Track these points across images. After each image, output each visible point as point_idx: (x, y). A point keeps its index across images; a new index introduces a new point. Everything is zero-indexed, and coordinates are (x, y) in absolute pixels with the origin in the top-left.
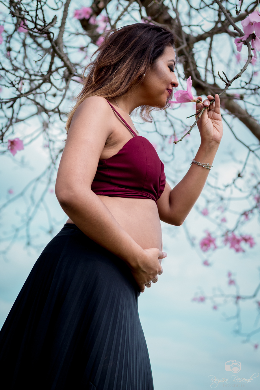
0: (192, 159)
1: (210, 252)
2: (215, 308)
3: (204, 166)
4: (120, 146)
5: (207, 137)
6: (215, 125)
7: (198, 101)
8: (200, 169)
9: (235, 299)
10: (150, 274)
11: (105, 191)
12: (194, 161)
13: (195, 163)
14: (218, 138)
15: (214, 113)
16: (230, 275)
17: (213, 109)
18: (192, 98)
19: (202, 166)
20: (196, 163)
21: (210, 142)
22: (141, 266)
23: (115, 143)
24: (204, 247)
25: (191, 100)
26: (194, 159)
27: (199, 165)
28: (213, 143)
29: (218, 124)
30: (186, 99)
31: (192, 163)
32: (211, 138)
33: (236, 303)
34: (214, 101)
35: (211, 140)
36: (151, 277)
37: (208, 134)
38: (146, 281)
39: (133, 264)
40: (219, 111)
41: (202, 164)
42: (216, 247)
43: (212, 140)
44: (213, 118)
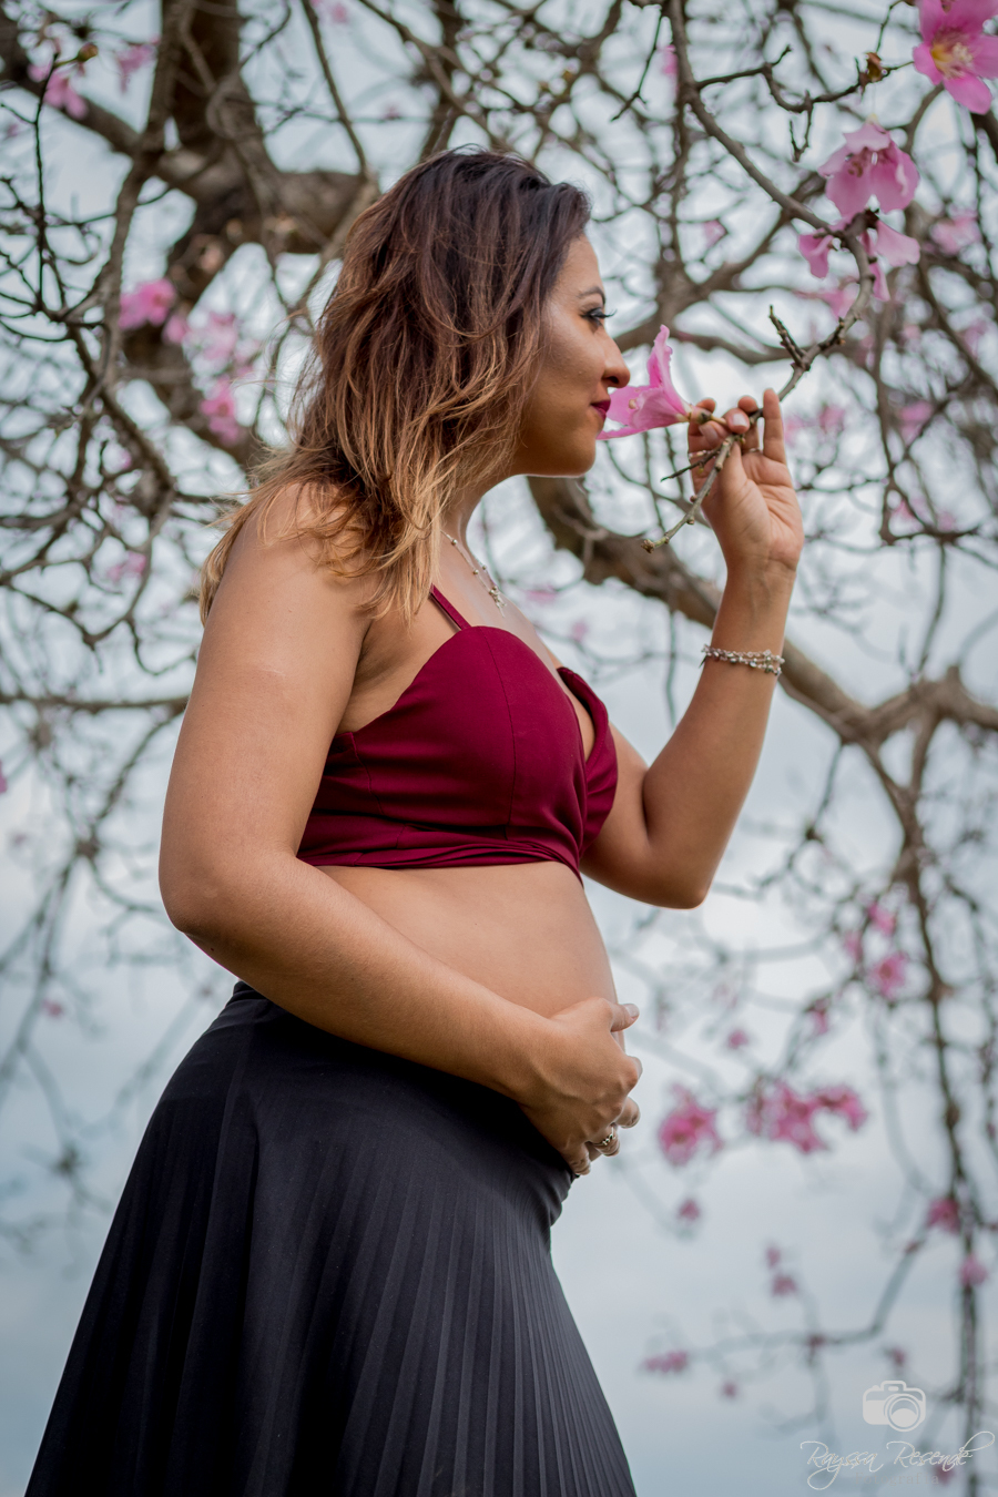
0: (702, 647)
1: (698, 1165)
2: (730, 1391)
3: (757, 663)
4: (405, 676)
5: (751, 549)
6: (776, 504)
7: (703, 415)
8: (739, 675)
9: (807, 1350)
10: (596, 1102)
11: (365, 851)
12: (711, 652)
13: (717, 659)
14: (790, 550)
15: (762, 462)
16: (773, 1257)
17: (756, 444)
18: (679, 409)
19: (749, 666)
20: (723, 655)
21: (767, 568)
22: (553, 1080)
23: (386, 666)
24: (677, 1148)
25: (679, 416)
26: (709, 644)
27: (733, 664)
28: (776, 569)
29: (783, 498)
30: (660, 414)
31: (707, 660)
32: (767, 554)
33: (811, 1361)
34: (762, 415)
35: (766, 561)
36: (604, 1112)
37: (756, 538)
38: (587, 1131)
39: (517, 1083)
40: (782, 450)
41: (745, 657)
42: (719, 1145)
43: (770, 558)
44: (762, 480)
